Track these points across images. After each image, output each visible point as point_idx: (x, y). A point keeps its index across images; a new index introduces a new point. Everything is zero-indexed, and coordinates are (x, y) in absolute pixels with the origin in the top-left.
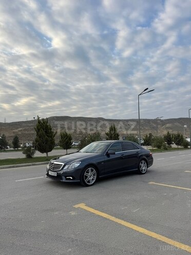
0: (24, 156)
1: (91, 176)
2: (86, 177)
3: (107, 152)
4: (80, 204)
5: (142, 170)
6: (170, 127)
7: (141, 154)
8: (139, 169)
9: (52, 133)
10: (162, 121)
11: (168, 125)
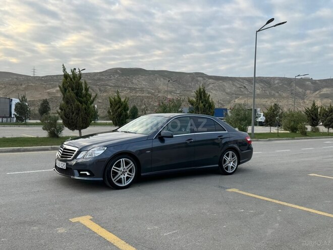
0: (45, 134)
1: (124, 172)
2: (115, 174)
3: (160, 134)
4: (84, 217)
5: (227, 168)
6: (327, 94)
7: (228, 140)
8: (221, 165)
9: (87, 95)
10: (314, 82)
11: (325, 91)
